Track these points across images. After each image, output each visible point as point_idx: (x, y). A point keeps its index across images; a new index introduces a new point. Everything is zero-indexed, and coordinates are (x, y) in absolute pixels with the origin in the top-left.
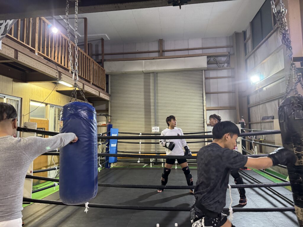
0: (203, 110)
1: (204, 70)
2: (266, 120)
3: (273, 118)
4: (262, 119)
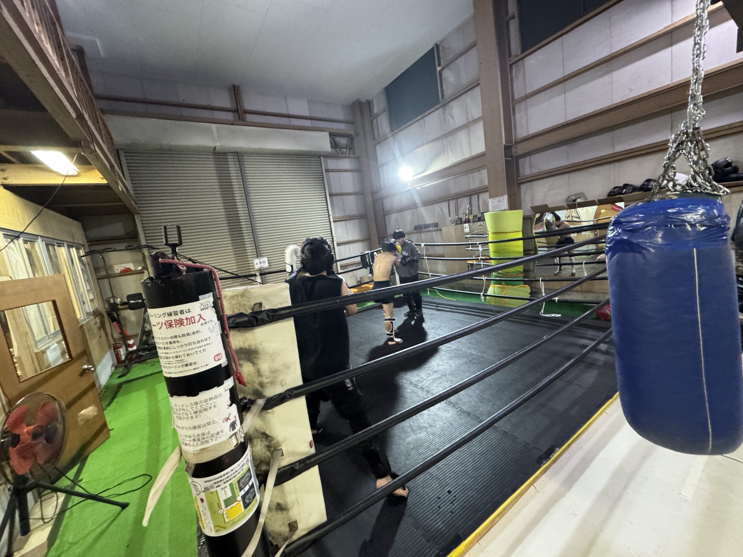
1: (323, 156)
2: (424, 230)
3: (436, 225)
4: (415, 229)
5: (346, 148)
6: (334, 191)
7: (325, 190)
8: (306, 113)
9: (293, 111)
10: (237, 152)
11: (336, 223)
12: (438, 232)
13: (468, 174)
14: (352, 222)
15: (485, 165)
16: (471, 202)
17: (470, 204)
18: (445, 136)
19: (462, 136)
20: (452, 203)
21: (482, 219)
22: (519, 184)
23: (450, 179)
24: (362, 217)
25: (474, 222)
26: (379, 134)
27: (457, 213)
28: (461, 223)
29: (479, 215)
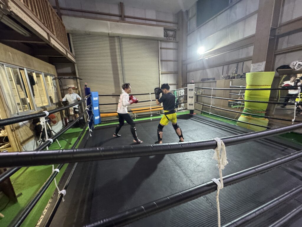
0: (159, 74)
1: (160, 41)
2: (206, 81)
3: (214, 79)
4: (202, 80)
5: (172, 37)
6: (163, 59)
7: (159, 58)
8: (154, 18)
9: (148, 17)
10: (119, 37)
11: (162, 75)
12: (214, 83)
13: (239, 49)
14: (170, 75)
15: (253, 43)
16: (237, 66)
17: (237, 68)
18: (228, 26)
19: (240, 25)
20: (226, 67)
21: (243, 76)
22: (275, 55)
23: (227, 53)
24: (175, 73)
25: (237, 78)
26: (190, 30)
27: (228, 72)
28: (229, 79)
29: (242, 74)
